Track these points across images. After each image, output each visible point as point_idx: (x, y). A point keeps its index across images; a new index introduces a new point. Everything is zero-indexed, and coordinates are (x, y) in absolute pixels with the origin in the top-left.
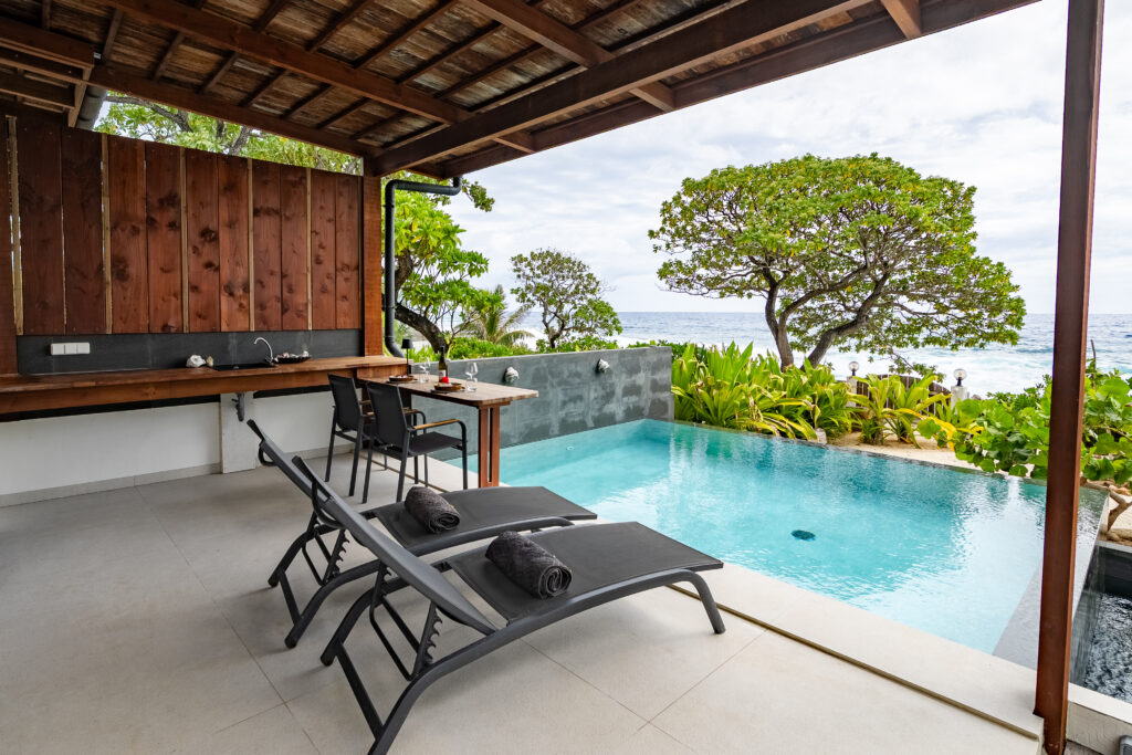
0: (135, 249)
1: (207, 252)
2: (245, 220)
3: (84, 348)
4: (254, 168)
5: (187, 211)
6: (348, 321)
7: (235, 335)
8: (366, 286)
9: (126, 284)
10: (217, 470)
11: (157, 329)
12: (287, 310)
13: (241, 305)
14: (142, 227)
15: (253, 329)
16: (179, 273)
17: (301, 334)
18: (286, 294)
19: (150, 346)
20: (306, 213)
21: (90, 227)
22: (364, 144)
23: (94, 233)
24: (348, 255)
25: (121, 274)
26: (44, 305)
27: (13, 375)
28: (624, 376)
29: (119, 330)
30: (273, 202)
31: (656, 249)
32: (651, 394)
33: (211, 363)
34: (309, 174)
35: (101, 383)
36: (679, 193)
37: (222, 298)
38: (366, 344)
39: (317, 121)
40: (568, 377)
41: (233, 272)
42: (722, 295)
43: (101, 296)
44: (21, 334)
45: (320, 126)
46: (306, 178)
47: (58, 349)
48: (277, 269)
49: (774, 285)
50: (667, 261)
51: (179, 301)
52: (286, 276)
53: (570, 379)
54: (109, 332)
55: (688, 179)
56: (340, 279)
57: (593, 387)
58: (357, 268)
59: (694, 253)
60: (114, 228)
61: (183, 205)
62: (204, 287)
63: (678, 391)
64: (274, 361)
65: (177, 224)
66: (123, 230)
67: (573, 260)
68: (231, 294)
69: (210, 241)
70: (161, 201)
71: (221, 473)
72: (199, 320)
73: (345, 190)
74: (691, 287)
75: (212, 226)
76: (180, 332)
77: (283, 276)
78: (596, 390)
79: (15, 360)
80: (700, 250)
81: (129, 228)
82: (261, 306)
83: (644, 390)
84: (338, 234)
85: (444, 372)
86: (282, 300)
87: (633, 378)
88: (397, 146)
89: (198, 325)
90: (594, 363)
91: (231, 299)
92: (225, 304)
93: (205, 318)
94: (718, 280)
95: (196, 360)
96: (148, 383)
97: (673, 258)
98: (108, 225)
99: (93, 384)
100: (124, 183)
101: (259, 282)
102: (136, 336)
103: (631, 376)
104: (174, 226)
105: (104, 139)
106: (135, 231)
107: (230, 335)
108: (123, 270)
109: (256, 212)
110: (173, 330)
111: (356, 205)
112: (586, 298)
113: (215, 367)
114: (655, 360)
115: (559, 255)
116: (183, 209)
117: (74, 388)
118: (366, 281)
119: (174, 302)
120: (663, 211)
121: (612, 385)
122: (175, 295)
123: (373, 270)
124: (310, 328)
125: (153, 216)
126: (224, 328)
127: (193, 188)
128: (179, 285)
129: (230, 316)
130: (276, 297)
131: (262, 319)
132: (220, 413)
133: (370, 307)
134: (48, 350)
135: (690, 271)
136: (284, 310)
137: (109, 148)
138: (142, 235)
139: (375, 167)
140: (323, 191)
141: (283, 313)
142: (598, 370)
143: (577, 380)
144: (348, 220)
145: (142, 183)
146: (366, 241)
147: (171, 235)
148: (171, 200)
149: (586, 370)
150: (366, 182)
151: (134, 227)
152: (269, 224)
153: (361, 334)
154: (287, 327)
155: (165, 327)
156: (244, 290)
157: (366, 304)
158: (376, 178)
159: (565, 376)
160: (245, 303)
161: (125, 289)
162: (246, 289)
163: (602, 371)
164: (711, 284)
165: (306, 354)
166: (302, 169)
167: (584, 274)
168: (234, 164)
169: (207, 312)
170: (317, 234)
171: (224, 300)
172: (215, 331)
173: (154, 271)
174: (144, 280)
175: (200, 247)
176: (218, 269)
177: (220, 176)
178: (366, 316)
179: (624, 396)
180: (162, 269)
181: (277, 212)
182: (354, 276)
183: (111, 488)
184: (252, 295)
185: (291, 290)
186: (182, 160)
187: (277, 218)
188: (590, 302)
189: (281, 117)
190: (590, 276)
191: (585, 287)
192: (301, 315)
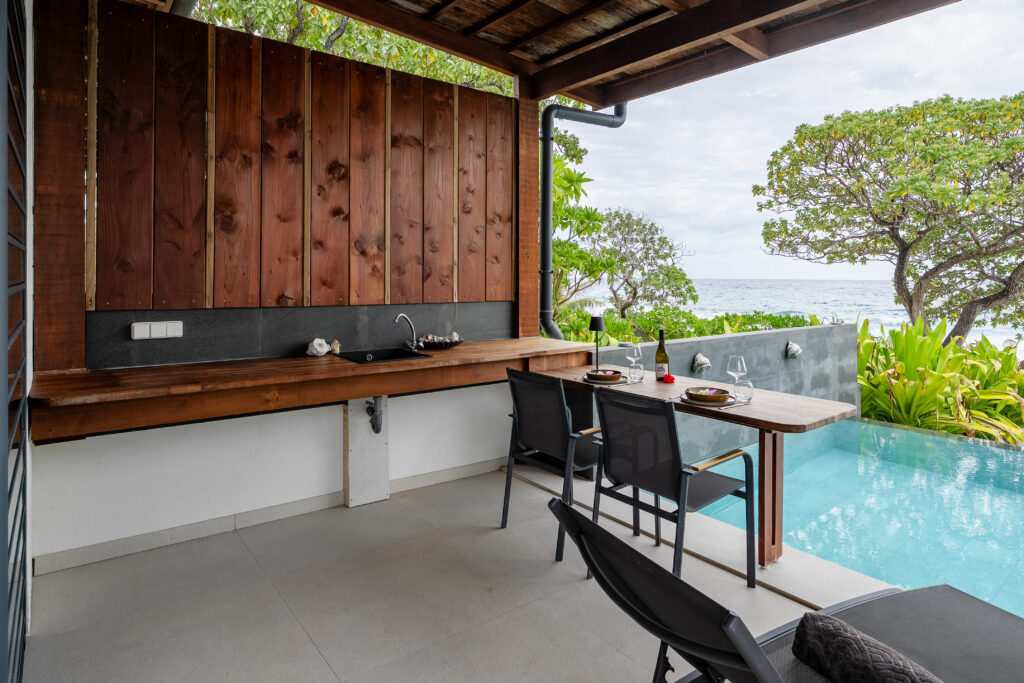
0: (245, 190)
1: (335, 192)
2: (382, 152)
3: (174, 329)
4: (393, 82)
5: (311, 137)
6: (500, 290)
7: (366, 308)
8: (520, 244)
9: (232, 237)
10: (340, 502)
11: (270, 302)
12: (429, 275)
13: (374, 269)
14: (255, 158)
15: (388, 302)
16: (300, 222)
17: (444, 308)
18: (429, 254)
19: (261, 325)
20: (453, 143)
21: (190, 154)
22: (517, 58)
23: (194, 163)
24: (500, 203)
25: (227, 224)
26: (124, 265)
27: (78, 370)
28: (812, 362)
29: (221, 303)
30: (414, 130)
31: (761, 207)
32: (838, 385)
33: (338, 351)
34: (456, 91)
35: (209, 387)
36: (790, 142)
37: (353, 258)
38: (520, 322)
39: (467, 23)
40: (757, 365)
41: (366, 223)
42: (831, 261)
43: (201, 252)
44: (93, 308)
45: (469, 31)
46: (453, 98)
47: (141, 331)
48: (418, 219)
49: (905, 249)
50: (768, 221)
51: (299, 262)
52: (428, 229)
53: (759, 368)
54: (209, 306)
55: (803, 126)
56: (491, 233)
57: (782, 378)
58: (510, 219)
59: (799, 212)
60: (219, 157)
61: (307, 128)
62: (330, 243)
63: (862, 381)
64: (418, 347)
65: (299, 154)
66: (231, 161)
67: (643, 222)
68: (363, 253)
69: (339, 179)
70: (280, 123)
71: (346, 506)
72: (323, 288)
73: (498, 118)
74: (795, 251)
75: (342, 158)
76: (299, 305)
77: (425, 229)
78: (784, 382)
79: (83, 349)
80: (807, 209)
81: (239, 157)
82: (398, 269)
83: (831, 381)
84: (489, 174)
85: (666, 366)
86: (423, 262)
87: (821, 366)
88: (558, 61)
89: (322, 295)
90: (783, 347)
91: (362, 258)
92: (357, 267)
93: (330, 287)
94: (827, 243)
95: (320, 346)
96: (270, 385)
97: (777, 218)
98: (213, 154)
99: (197, 388)
100: (234, 95)
101: (396, 236)
102: (244, 311)
103: (819, 364)
104: (295, 157)
105: (211, 31)
106: (247, 161)
107: (361, 310)
108: (231, 217)
109: (395, 142)
110: (290, 303)
111: (510, 137)
112: (656, 264)
113: (342, 355)
114: (841, 341)
115: (629, 216)
116: (307, 135)
117: (170, 396)
118: (521, 238)
119: (293, 264)
120: (771, 164)
121: (801, 375)
122: (295, 254)
123: (529, 223)
124: (456, 300)
125: (269, 142)
126: (354, 300)
127: (319, 107)
128: (300, 239)
129: (361, 282)
130: (418, 257)
131: (399, 287)
132: (346, 420)
133: (527, 272)
134: (128, 331)
135: (796, 233)
136: (425, 277)
137: (218, 45)
138: (256, 167)
139: (533, 87)
140: (472, 116)
141: (423, 281)
142: (787, 355)
143: (766, 370)
144: (501, 154)
145: (257, 96)
146: (521, 183)
147: (292, 168)
148: (292, 122)
149: (774, 354)
150: (521, 106)
151: (245, 157)
152: (408, 158)
153: (514, 308)
154: (428, 298)
155: (281, 298)
156: (379, 248)
157: (522, 268)
158: (533, 101)
159: (754, 365)
160: (379, 264)
161: (231, 244)
162: (381, 246)
163: (793, 356)
164: (818, 246)
165: (456, 337)
166: (448, 87)
167: (656, 237)
168: (370, 74)
169: (335, 279)
170: (465, 173)
171: (355, 259)
172: (343, 304)
173: (270, 220)
174: (255, 232)
175: (326, 187)
176: (347, 218)
177: (353, 91)
178: (521, 284)
179: (812, 389)
180: (279, 217)
181: (420, 143)
182: (506, 229)
183: (204, 534)
184: (388, 253)
185: (434, 250)
186: (307, 67)
187: (419, 150)
188: (661, 267)
189: (423, 16)
190: (663, 241)
191: (656, 252)
192: (445, 281)
